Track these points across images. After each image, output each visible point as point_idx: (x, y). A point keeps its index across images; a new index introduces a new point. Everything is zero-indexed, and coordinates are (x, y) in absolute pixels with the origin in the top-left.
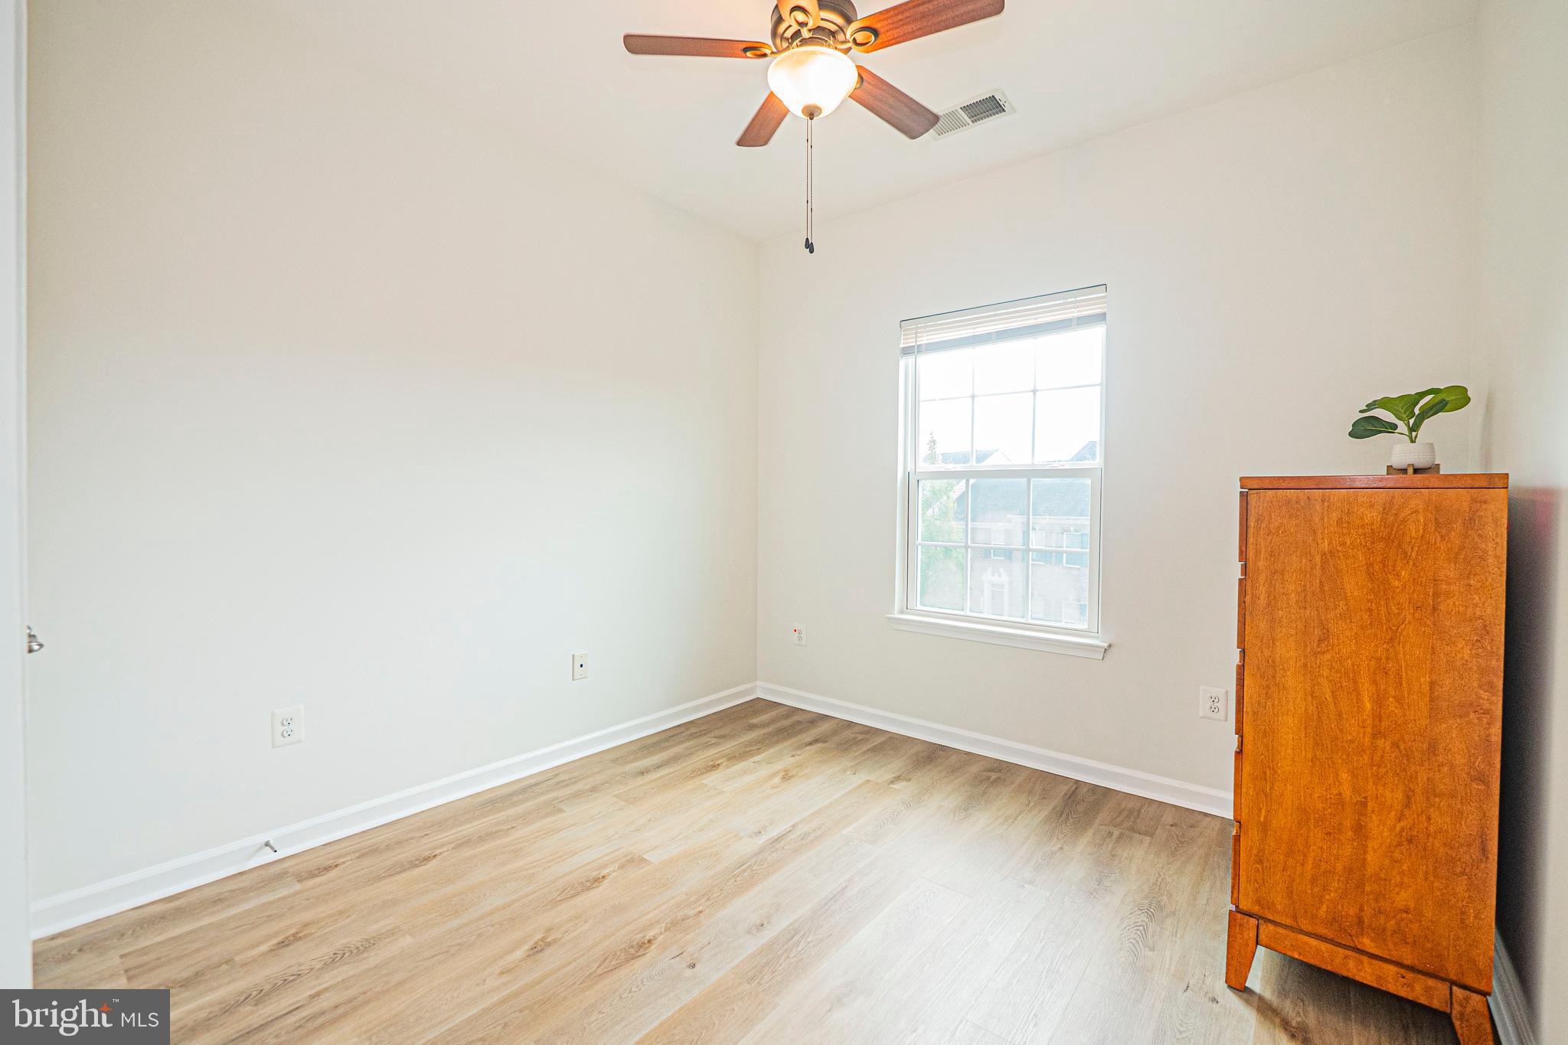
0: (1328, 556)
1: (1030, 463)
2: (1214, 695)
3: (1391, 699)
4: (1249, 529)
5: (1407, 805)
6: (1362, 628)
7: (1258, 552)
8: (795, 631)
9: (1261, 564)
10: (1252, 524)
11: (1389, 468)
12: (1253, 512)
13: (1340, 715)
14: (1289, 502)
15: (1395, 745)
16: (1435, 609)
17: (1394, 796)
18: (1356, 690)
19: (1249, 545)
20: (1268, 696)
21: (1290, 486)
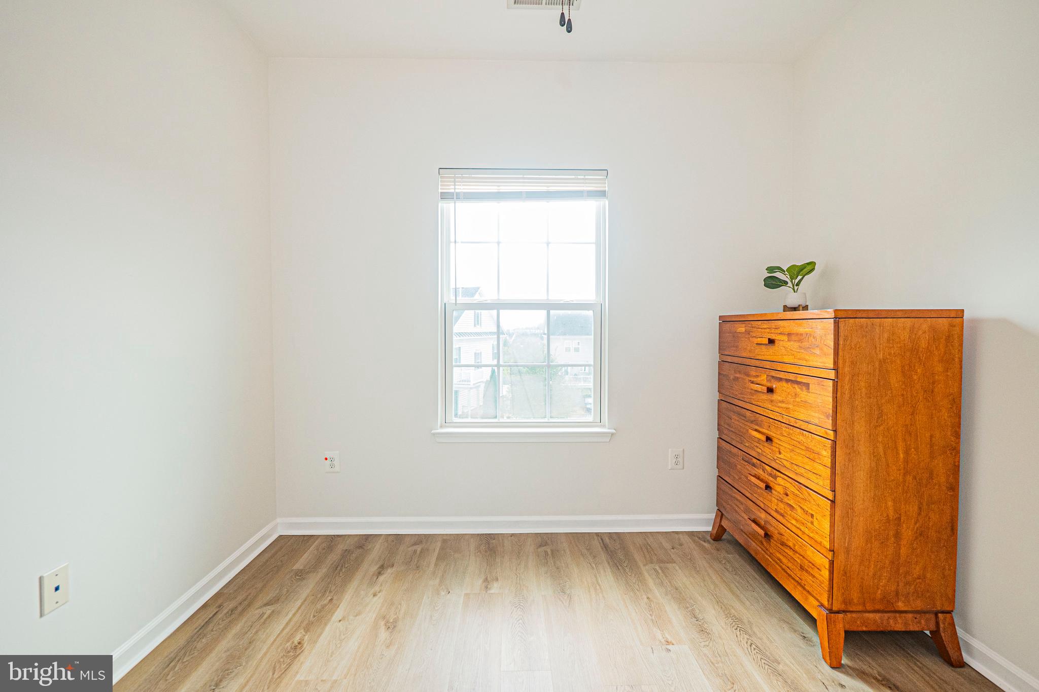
0: (882, 362)
1: (546, 298)
2: (677, 454)
3: (913, 450)
4: (840, 346)
5: (919, 514)
6: (899, 407)
7: (844, 362)
8: (326, 459)
9: (847, 369)
10: (841, 342)
11: (785, 307)
12: (842, 334)
13: (888, 465)
14: (862, 327)
15: (915, 478)
16: (933, 391)
17: (913, 509)
18: (896, 448)
19: (839, 357)
20: (850, 460)
21: (863, 316)
